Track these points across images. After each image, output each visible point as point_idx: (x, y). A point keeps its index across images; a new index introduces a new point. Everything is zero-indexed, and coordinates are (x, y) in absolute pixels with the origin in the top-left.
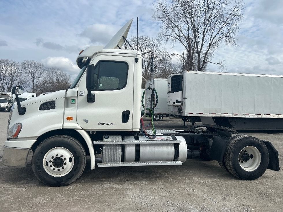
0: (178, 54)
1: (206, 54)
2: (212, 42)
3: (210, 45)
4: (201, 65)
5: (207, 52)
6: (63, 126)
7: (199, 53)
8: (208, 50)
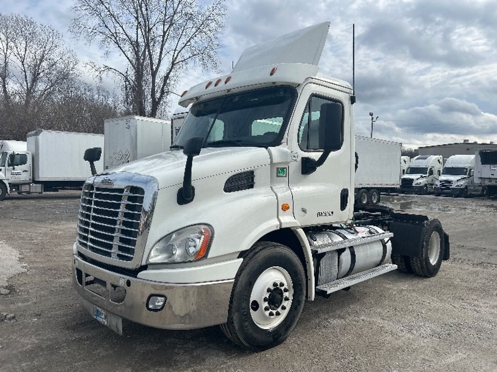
0: (115, 70)
1: (167, 77)
2: (176, 58)
3: (173, 64)
4: (158, 95)
5: (169, 74)
6: (281, 224)
7: (154, 75)
8: (170, 71)
